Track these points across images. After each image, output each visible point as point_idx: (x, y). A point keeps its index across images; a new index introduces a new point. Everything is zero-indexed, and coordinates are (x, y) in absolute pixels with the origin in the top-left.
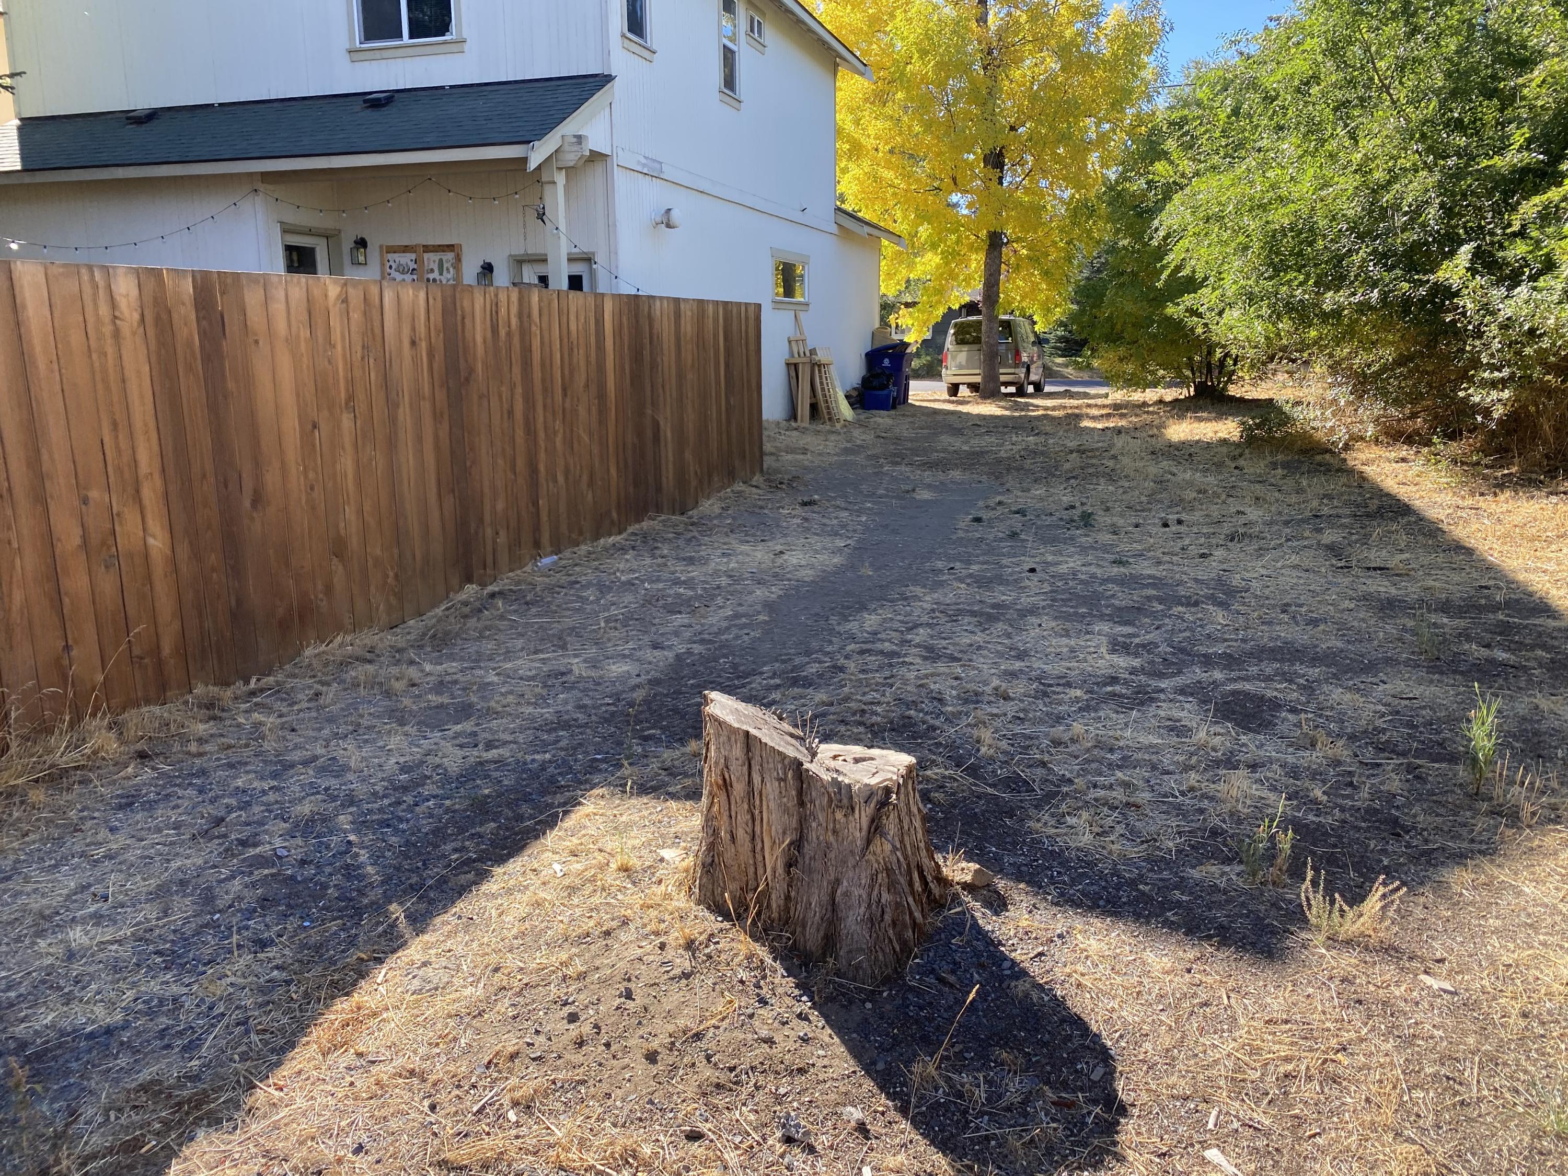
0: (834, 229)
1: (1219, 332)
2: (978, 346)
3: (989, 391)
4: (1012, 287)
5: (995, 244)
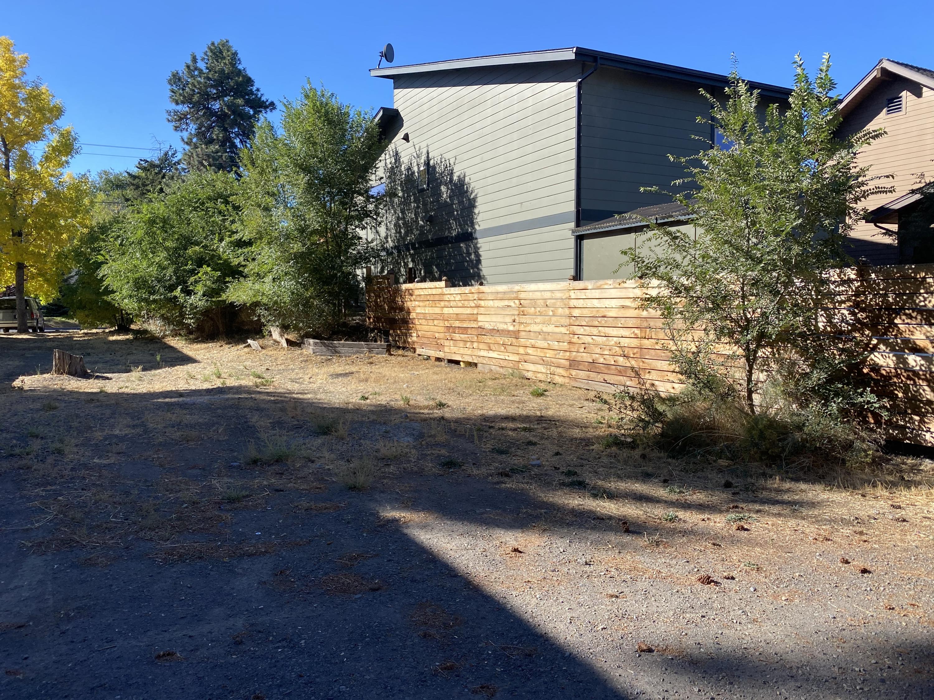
2: (11, 311)
3: (22, 330)
4: (30, 286)
5: (20, 268)
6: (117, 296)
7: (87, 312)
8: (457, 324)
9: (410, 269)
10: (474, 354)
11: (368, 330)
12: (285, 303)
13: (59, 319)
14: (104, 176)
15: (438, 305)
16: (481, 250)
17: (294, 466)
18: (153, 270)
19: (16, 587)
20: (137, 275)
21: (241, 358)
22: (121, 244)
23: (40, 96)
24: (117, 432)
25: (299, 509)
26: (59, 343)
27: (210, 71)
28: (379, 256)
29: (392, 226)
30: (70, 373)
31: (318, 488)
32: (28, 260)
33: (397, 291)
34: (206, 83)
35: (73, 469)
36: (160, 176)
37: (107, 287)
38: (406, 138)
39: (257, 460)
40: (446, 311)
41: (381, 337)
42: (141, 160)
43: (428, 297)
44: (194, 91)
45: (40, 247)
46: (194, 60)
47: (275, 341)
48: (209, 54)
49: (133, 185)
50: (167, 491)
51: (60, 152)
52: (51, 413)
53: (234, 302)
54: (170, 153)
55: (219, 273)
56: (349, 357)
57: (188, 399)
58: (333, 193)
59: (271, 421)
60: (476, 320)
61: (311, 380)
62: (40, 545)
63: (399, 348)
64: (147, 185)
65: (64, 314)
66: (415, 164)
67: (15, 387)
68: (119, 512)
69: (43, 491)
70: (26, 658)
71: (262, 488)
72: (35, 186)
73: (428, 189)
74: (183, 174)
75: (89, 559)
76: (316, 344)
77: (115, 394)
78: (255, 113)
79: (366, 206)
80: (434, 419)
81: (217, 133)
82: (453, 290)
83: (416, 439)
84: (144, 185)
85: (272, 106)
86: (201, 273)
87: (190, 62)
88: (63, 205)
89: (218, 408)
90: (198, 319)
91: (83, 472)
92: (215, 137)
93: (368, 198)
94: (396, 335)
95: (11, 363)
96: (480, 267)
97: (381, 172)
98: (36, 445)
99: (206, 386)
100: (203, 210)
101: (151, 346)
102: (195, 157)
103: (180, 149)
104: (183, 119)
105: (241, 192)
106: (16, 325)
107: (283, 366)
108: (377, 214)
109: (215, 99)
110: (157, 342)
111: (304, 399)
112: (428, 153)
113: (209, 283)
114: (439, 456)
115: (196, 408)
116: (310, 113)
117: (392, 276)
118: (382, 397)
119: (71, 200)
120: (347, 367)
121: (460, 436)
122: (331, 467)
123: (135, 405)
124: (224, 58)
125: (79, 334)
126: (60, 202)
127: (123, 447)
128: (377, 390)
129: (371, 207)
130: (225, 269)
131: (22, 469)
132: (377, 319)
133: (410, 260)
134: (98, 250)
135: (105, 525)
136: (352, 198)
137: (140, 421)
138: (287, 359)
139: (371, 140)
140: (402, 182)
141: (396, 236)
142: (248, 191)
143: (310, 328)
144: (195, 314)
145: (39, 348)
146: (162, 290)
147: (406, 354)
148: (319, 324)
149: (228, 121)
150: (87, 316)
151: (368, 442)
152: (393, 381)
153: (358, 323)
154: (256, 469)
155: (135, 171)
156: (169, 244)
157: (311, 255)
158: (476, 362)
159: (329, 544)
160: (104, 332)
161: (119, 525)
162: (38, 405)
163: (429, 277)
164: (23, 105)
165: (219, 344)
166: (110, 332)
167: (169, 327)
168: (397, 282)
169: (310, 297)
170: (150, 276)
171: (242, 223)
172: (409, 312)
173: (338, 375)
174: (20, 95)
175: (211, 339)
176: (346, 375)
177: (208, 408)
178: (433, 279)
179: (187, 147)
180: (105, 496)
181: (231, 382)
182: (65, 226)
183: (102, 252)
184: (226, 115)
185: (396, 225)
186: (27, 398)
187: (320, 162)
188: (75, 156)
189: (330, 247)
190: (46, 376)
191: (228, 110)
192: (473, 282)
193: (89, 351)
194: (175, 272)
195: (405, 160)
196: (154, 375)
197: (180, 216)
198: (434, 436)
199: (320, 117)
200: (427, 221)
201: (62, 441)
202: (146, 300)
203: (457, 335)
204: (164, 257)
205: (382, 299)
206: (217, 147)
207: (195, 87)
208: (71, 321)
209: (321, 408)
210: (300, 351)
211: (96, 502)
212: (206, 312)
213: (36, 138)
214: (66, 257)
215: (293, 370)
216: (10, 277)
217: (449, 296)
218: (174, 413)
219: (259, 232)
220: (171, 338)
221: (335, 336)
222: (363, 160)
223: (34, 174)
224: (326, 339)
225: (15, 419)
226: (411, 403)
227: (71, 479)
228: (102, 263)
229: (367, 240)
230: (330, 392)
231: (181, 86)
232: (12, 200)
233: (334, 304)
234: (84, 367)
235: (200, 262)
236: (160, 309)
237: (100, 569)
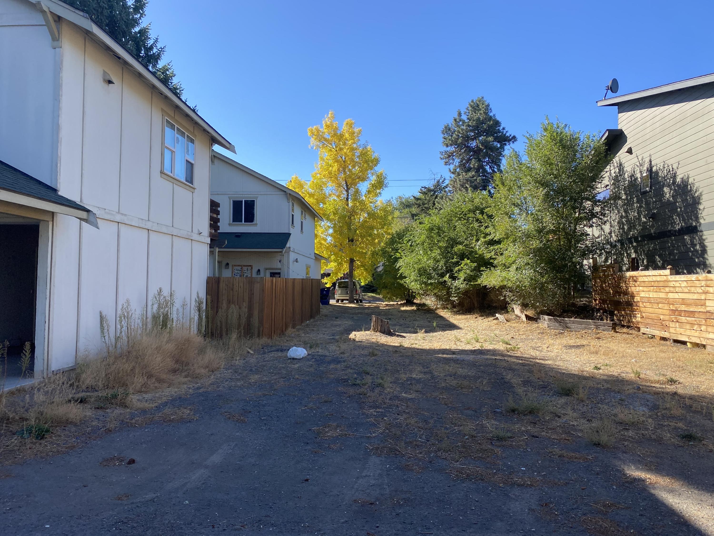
0: (314, 258)
1: (410, 286)
2: (345, 289)
3: (351, 301)
4: (356, 273)
5: (352, 261)
6: (407, 280)
7: (388, 291)
8: (683, 308)
9: (633, 259)
10: (702, 336)
11: (593, 310)
12: (525, 287)
13: (370, 294)
14: (399, 200)
15: (662, 291)
16: (706, 241)
17: (544, 418)
18: (431, 262)
19: (366, 476)
20: (420, 266)
21: (491, 327)
22: (411, 246)
23: (367, 153)
24: (414, 376)
25: (554, 455)
26: (372, 311)
27: (470, 120)
28: (604, 249)
29: (616, 224)
30: (381, 332)
31: (566, 440)
32: (356, 257)
33: (621, 278)
34: (467, 129)
35: (390, 399)
36: (434, 197)
37: (401, 274)
38: (630, 151)
39: (515, 409)
40: (671, 296)
41: (607, 317)
42: (422, 187)
43: (653, 283)
44: (459, 136)
45: (362, 248)
46: (460, 114)
47: (517, 316)
48: (470, 108)
49: (417, 204)
50: (453, 424)
51: (376, 187)
52: (374, 358)
53: (486, 286)
54: (441, 181)
55: (475, 264)
56: (579, 331)
57: (459, 357)
58: (565, 200)
59: (522, 379)
60: (704, 305)
61: (549, 349)
62: (377, 449)
63: (623, 326)
64: (425, 204)
65: (373, 292)
66: (638, 171)
67: (351, 339)
68: (423, 434)
69: (374, 411)
70: (378, 527)
71: (522, 433)
72: (362, 210)
73: (651, 191)
74: (449, 194)
75: (408, 465)
76: (550, 320)
77: (410, 348)
78: (501, 146)
79: (593, 209)
80: (667, 393)
81: (474, 163)
82: (678, 277)
83: (650, 410)
84: (424, 204)
85: (514, 139)
86: (463, 264)
87: (456, 117)
88: (377, 221)
89: (480, 366)
90: (460, 297)
91: (397, 402)
92: (472, 167)
93: (595, 202)
94: (620, 316)
95: (347, 322)
96: (706, 256)
97: (606, 181)
98: (368, 379)
99: (469, 347)
100: (465, 219)
101: (428, 316)
102: (458, 182)
103: (448, 178)
104: (451, 156)
105: (494, 205)
106: (348, 298)
107: (524, 336)
108: (604, 215)
109: (473, 140)
110: (432, 313)
111: (545, 364)
112: (651, 161)
113: (468, 271)
114: (676, 428)
115: (465, 364)
116: (547, 141)
117: (617, 265)
118: (612, 369)
119: (381, 218)
120: (578, 340)
121: (696, 412)
122: (575, 423)
123: (424, 357)
124: (480, 110)
125: (383, 305)
126: (375, 219)
127: (419, 387)
128: (607, 362)
129: (597, 209)
130: (480, 261)
131: (362, 395)
132: (603, 301)
133: (633, 251)
134: (397, 250)
135: (415, 443)
136: (581, 203)
137: (429, 369)
138: (527, 331)
139: (598, 156)
140: (625, 187)
141: (619, 232)
142: (499, 204)
143: (545, 306)
144: (458, 293)
145: (361, 313)
146: (436, 276)
147: (631, 332)
148: (553, 304)
149: (482, 154)
150: (388, 293)
151: (606, 407)
152: (621, 355)
153: (584, 304)
154: (515, 416)
155: (418, 195)
156: (441, 244)
157: (546, 249)
158: (704, 343)
159: (583, 489)
160: (397, 304)
161: (424, 444)
162: (366, 352)
163: (652, 266)
164: (358, 160)
165: (474, 316)
166: (401, 304)
167: (439, 302)
168: (621, 270)
169: (545, 282)
170: (429, 267)
171: (494, 228)
172: (633, 296)
173: (571, 347)
174: (356, 154)
175: (468, 312)
176: (578, 347)
177: (473, 365)
178: (656, 268)
179: (453, 176)
180: (413, 421)
181: (488, 346)
182: (377, 234)
183: (399, 251)
184: (481, 150)
185: (620, 223)
186: (359, 347)
187: (555, 178)
188: (385, 189)
189: (562, 243)
190: (367, 332)
191: (482, 146)
192: (698, 270)
193: (390, 317)
194: (445, 264)
195: (628, 168)
196: (433, 337)
197: (449, 225)
198: (669, 409)
199: (556, 144)
200: (650, 218)
201: (382, 379)
202: (425, 283)
203: (684, 318)
204: (438, 254)
205: (607, 284)
206: (473, 173)
207: (459, 133)
208: (378, 296)
209: (560, 373)
210: (537, 325)
211: (407, 425)
212: (466, 293)
213: (363, 179)
214: (377, 254)
215: (532, 340)
216: (346, 268)
217: (674, 283)
218: (450, 366)
219: (507, 234)
220: (441, 310)
221: (565, 314)
222: (591, 173)
223: (362, 203)
224: (558, 316)
225: (354, 360)
226: (642, 376)
227: (390, 405)
228: (399, 258)
229: (593, 235)
230: (567, 361)
231: (450, 134)
232: (349, 220)
233: (565, 288)
234: (389, 328)
235: (462, 256)
236: (434, 289)
237: (415, 474)
